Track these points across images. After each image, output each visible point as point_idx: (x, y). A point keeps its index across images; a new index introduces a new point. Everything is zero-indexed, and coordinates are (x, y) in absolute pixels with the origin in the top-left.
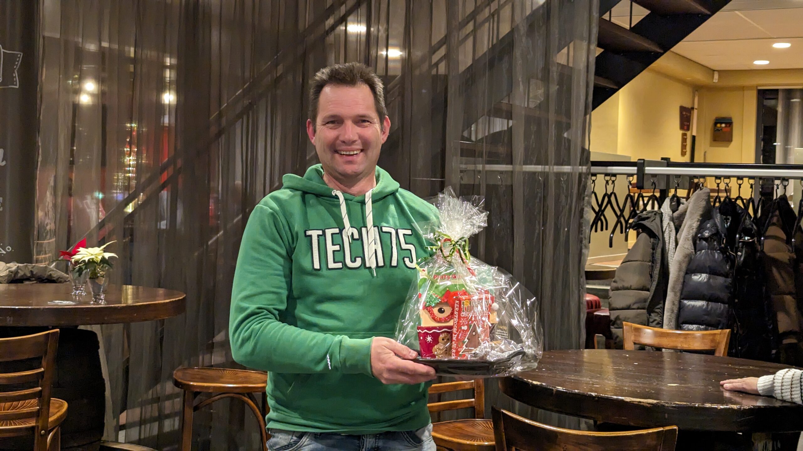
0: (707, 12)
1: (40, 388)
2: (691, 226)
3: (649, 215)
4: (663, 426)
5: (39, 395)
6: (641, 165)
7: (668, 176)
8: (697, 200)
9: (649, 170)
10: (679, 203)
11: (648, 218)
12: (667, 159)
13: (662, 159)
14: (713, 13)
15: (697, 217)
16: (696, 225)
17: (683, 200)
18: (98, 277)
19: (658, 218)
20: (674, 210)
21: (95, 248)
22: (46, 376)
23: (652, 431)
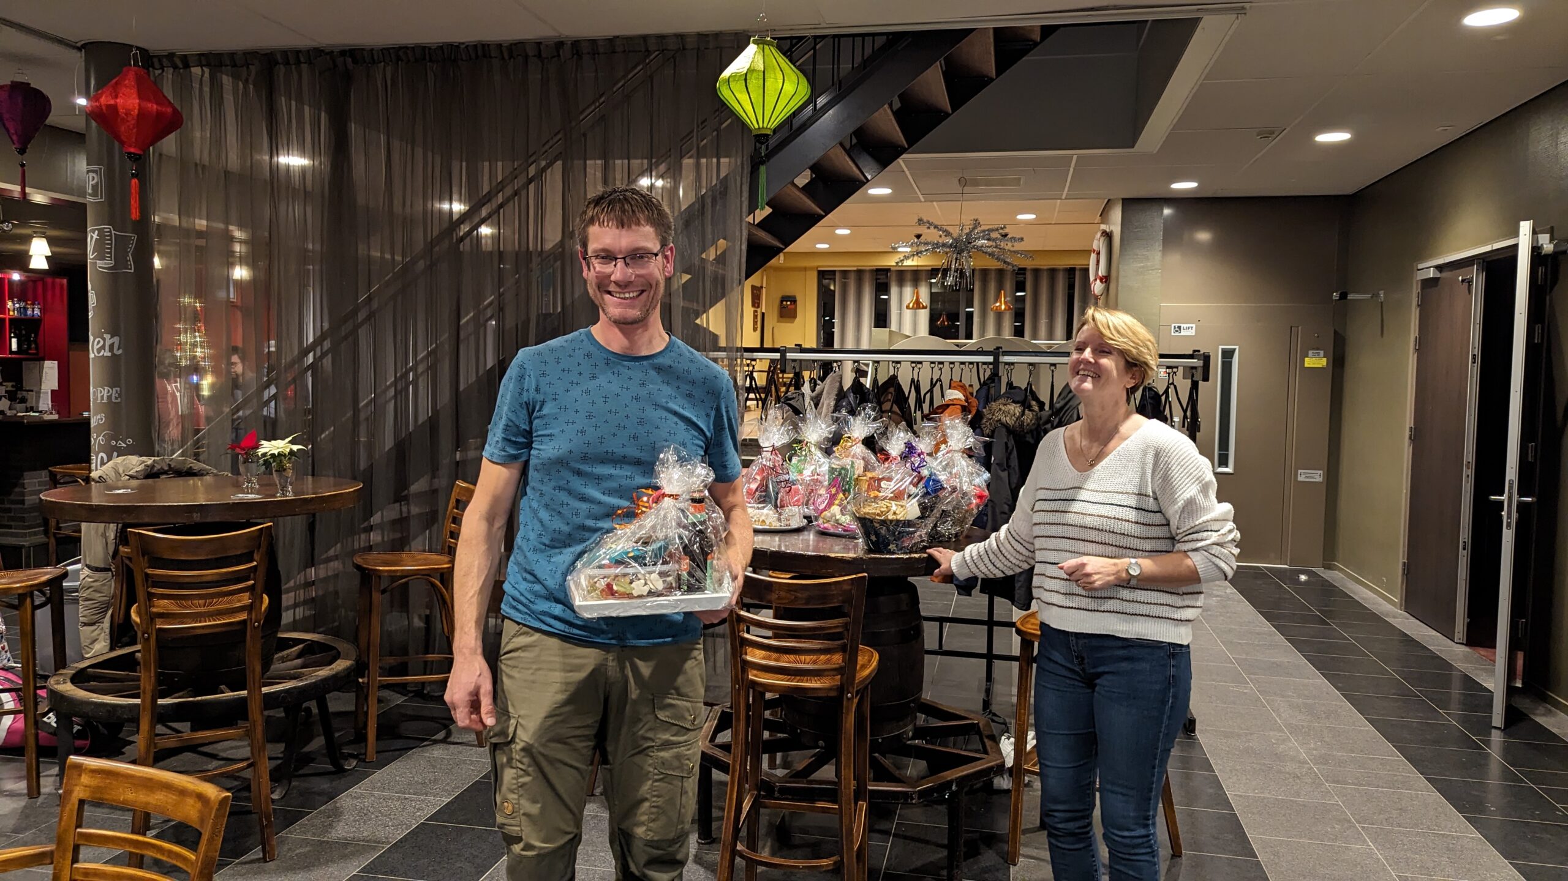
0: (823, 213)
2: (829, 405)
3: (794, 396)
4: (856, 574)
6: (783, 351)
7: (801, 360)
8: (832, 383)
9: (790, 355)
10: (816, 384)
11: (793, 398)
12: (800, 345)
13: (796, 345)
14: (827, 214)
15: (833, 397)
16: (833, 403)
17: (819, 382)
18: (285, 470)
19: (801, 399)
20: (813, 390)
21: (279, 441)
22: (259, 569)
23: (846, 578)
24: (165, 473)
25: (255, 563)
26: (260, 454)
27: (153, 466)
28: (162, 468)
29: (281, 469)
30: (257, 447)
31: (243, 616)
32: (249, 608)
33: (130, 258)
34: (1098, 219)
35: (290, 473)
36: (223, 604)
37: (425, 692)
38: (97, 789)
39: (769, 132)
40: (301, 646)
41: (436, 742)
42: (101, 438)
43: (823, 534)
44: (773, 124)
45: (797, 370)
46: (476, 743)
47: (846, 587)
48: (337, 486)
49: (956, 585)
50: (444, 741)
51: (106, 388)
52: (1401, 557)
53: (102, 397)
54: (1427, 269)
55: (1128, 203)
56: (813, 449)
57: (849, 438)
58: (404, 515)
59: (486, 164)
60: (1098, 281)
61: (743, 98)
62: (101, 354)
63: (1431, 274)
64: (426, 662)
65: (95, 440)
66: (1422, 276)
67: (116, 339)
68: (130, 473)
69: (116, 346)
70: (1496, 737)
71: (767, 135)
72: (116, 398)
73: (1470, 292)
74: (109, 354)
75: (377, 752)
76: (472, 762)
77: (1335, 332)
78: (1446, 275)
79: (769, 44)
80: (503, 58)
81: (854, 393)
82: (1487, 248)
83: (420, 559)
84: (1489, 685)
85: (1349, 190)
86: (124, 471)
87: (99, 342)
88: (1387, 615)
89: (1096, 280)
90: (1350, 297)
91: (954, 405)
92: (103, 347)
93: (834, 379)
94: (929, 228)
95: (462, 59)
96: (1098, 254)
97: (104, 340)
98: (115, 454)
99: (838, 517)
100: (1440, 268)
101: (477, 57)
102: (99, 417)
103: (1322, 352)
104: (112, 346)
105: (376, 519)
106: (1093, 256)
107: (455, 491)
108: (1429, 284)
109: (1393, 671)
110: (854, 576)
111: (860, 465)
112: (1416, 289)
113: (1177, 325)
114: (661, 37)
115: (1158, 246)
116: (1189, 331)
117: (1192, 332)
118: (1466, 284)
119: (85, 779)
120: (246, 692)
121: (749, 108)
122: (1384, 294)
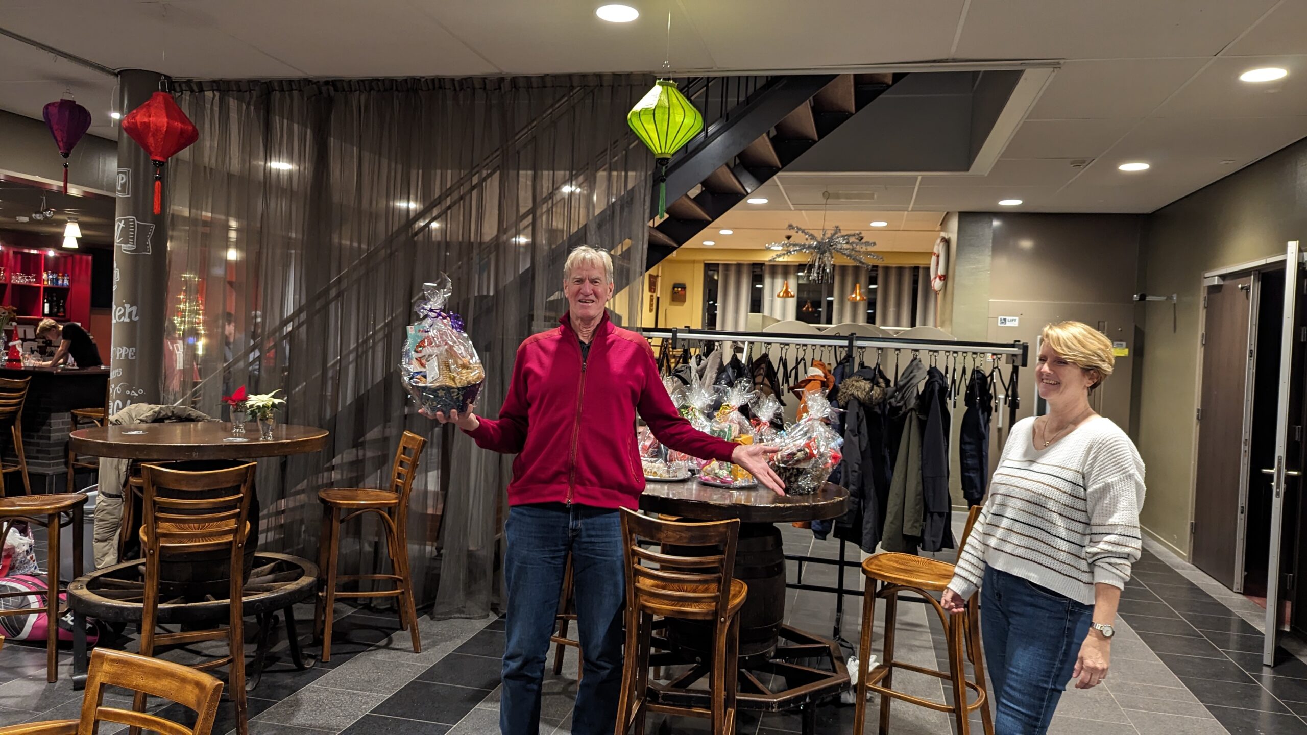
0: (710, 220)
1: (239, 510)
2: (711, 377)
3: (683, 369)
4: (730, 519)
5: (237, 516)
6: (674, 332)
7: (689, 340)
8: (714, 358)
9: (680, 335)
10: (701, 360)
11: (682, 371)
12: (688, 327)
13: (686, 327)
14: (714, 220)
16: (714, 376)
17: (703, 358)
18: (267, 419)
19: (688, 371)
20: (698, 365)
21: (264, 395)
22: (245, 500)
23: (722, 522)
24: (169, 418)
25: (241, 495)
26: (248, 406)
27: (159, 413)
28: (166, 414)
29: (264, 419)
30: (246, 399)
31: (230, 538)
32: (234, 532)
33: (149, 243)
34: (938, 228)
35: (271, 422)
36: (213, 528)
37: (372, 605)
38: (115, 675)
39: (669, 156)
40: (272, 564)
41: (379, 647)
42: (118, 388)
43: (705, 484)
44: (672, 151)
45: (686, 348)
46: (412, 649)
47: (722, 530)
48: (306, 433)
49: (813, 530)
50: (387, 647)
51: (125, 348)
52: (1190, 519)
53: (121, 355)
54: (1213, 277)
55: (966, 216)
56: (697, 414)
57: (728, 405)
58: (360, 458)
59: (438, 172)
60: (938, 279)
61: (651, 127)
62: (122, 320)
63: (1216, 281)
64: (374, 581)
65: (113, 389)
66: (1208, 283)
67: (134, 309)
68: (141, 418)
69: (134, 314)
70: (1267, 673)
71: (668, 159)
72: (132, 356)
73: (1248, 297)
74: (127, 320)
75: (331, 655)
76: (409, 666)
77: (1136, 327)
78: (1228, 282)
79: (671, 86)
80: (455, 90)
81: (733, 368)
82: (1262, 262)
83: (372, 496)
84: (1261, 629)
85: (1148, 208)
86: (136, 416)
87: (120, 310)
88: (1178, 567)
89: (935, 278)
90: (1148, 298)
91: (814, 380)
92: (124, 315)
93: (716, 355)
94: (797, 232)
95: (422, 90)
96: (938, 256)
97: (125, 308)
98: (129, 401)
99: (717, 471)
100: (1223, 277)
101: (434, 89)
102: (117, 371)
103: (1124, 344)
104: (130, 314)
105: (336, 461)
106: (934, 258)
107: (403, 439)
108: (1214, 290)
109: (1181, 614)
110: (729, 521)
111: (736, 428)
112: (1203, 294)
113: (1003, 317)
114: (584, 76)
115: (988, 252)
116: (1013, 322)
117: (1015, 324)
118: (1244, 291)
119: (106, 667)
120: (228, 601)
121: (654, 135)
122: (1178, 297)
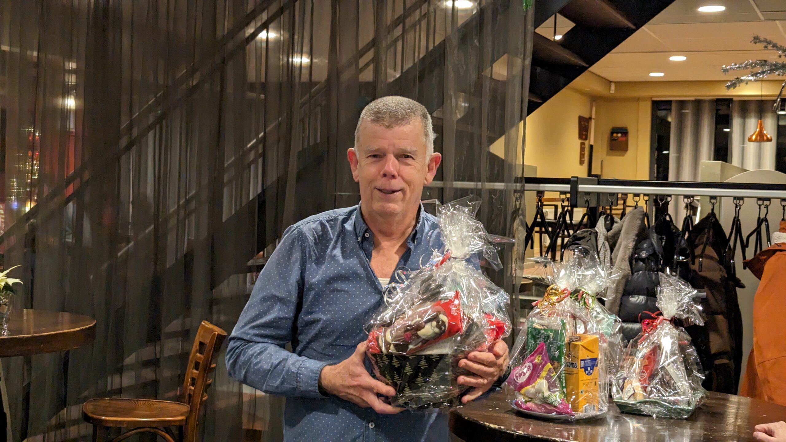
2: (626, 247)
3: (585, 234)
6: (574, 182)
9: (582, 187)
10: (613, 222)
12: (598, 176)
14: (638, 27)
15: (633, 236)
17: (616, 219)
19: (593, 238)
20: (609, 230)
83: (156, 409)
91: (781, 250)
107: (200, 332)
